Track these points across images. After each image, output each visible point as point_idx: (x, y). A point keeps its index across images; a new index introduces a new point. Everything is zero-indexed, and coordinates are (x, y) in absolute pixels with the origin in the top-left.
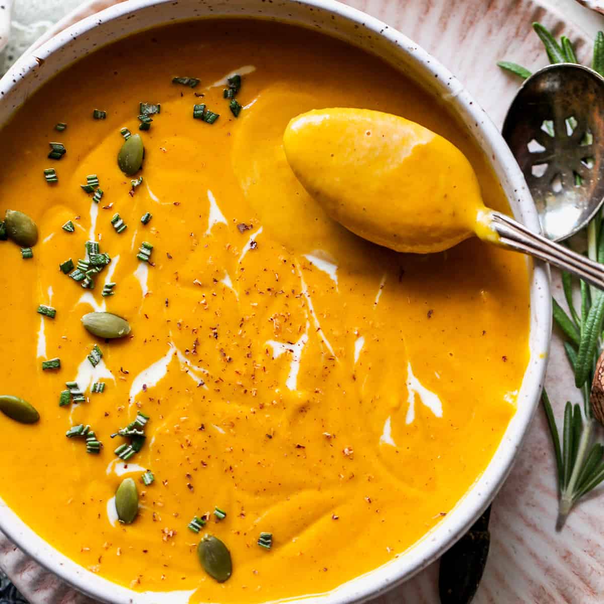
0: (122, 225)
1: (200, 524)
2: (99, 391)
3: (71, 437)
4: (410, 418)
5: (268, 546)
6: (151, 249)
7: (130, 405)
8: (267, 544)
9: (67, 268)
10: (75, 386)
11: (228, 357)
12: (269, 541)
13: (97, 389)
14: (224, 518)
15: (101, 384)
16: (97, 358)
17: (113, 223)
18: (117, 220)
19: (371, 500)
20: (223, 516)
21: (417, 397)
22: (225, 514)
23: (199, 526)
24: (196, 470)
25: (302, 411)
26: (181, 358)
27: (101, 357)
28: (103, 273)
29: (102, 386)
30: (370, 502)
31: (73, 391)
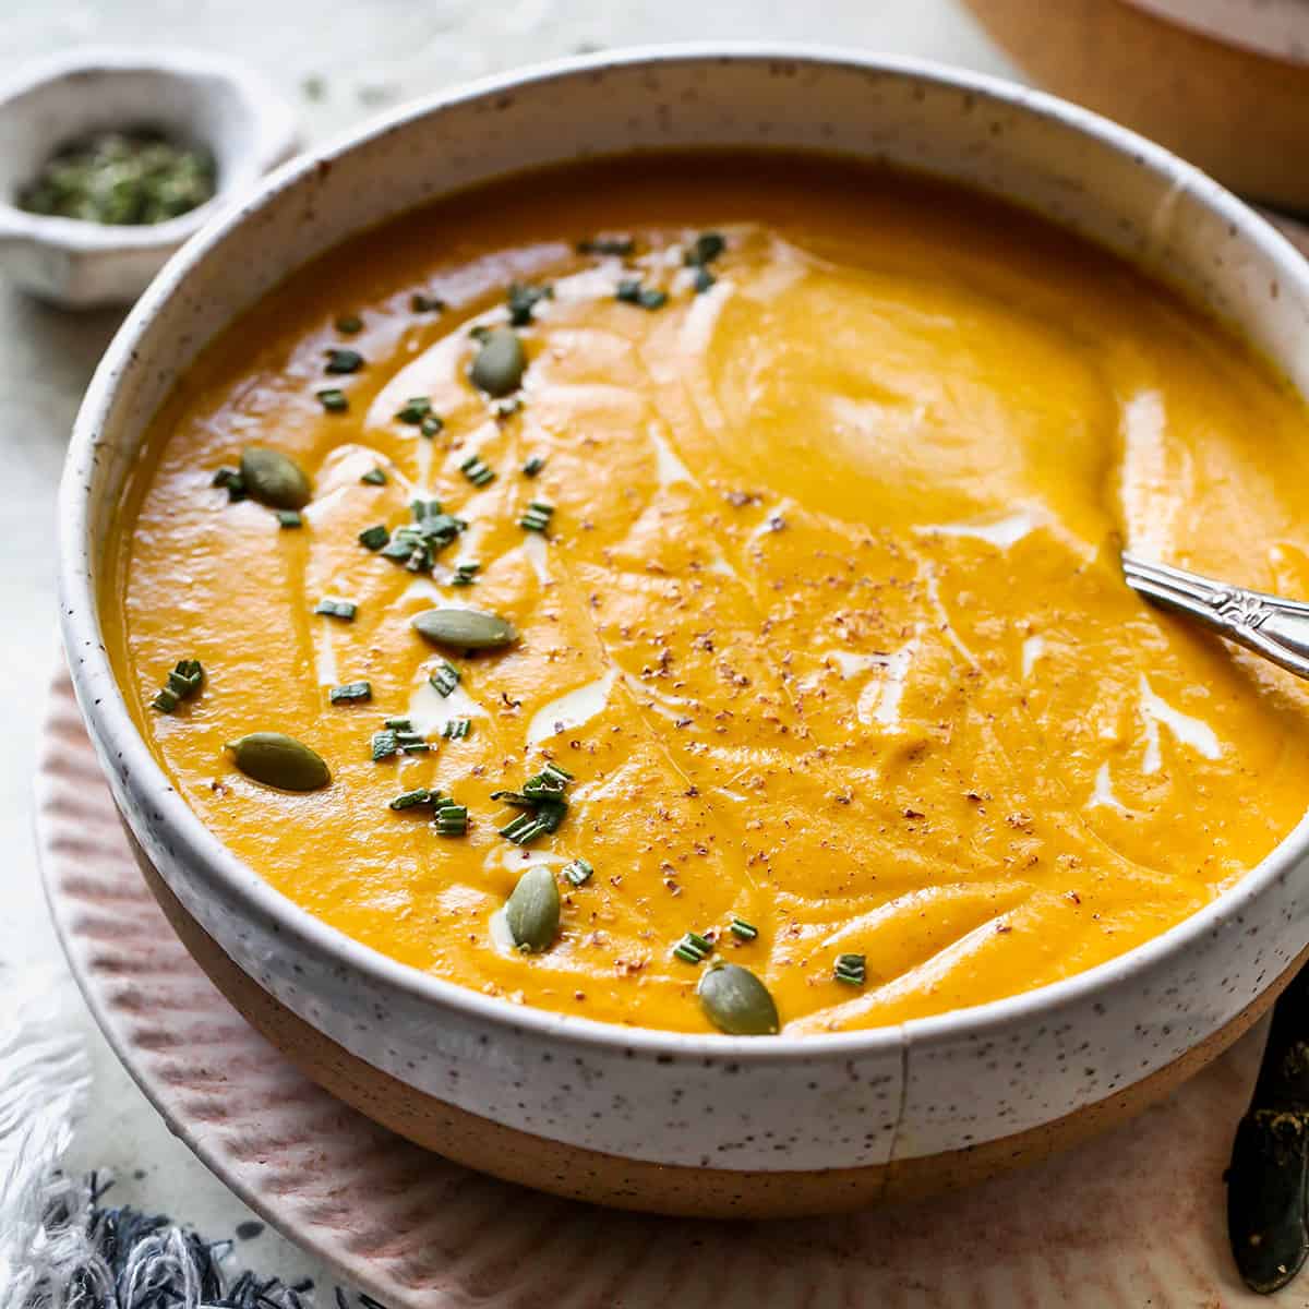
0: (484, 472)
1: (700, 946)
2: (458, 735)
3: (402, 808)
4: (1152, 764)
5: (858, 980)
6: (548, 511)
7: (528, 758)
8: (854, 975)
9: (373, 541)
10: (406, 726)
11: (738, 678)
12: (860, 969)
13: (455, 731)
14: (754, 937)
15: (461, 724)
16: (449, 681)
17: (465, 468)
18: (473, 463)
19: (1080, 898)
20: (753, 933)
21: (1164, 729)
22: (755, 930)
23: (699, 952)
24: (684, 859)
25: (912, 758)
26: (635, 683)
27: (459, 679)
28: (451, 548)
29: (464, 726)
30: (1078, 901)
31: (402, 735)
